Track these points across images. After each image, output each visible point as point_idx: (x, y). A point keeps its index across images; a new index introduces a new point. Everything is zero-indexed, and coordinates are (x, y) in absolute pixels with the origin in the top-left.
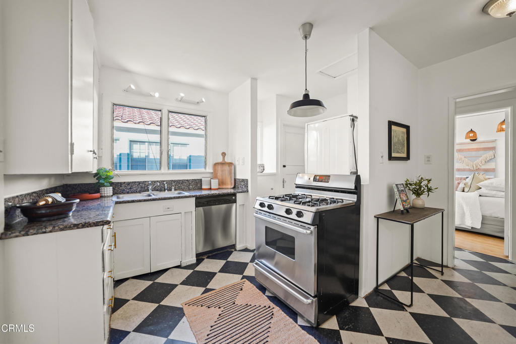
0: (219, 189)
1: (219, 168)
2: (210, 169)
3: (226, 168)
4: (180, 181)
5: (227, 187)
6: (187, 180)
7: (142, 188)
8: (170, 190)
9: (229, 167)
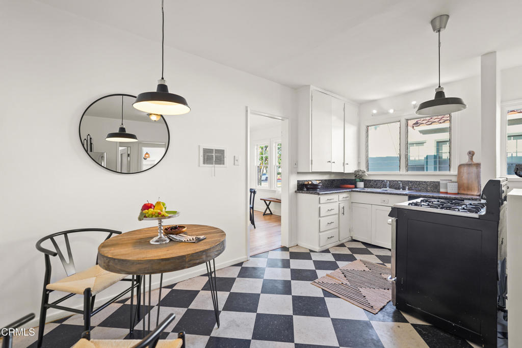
0: (458, 194)
1: (465, 170)
2: (454, 171)
3: (474, 170)
4: (417, 182)
5: (473, 193)
6: (425, 182)
7: (384, 185)
8: (404, 189)
9: (477, 168)
